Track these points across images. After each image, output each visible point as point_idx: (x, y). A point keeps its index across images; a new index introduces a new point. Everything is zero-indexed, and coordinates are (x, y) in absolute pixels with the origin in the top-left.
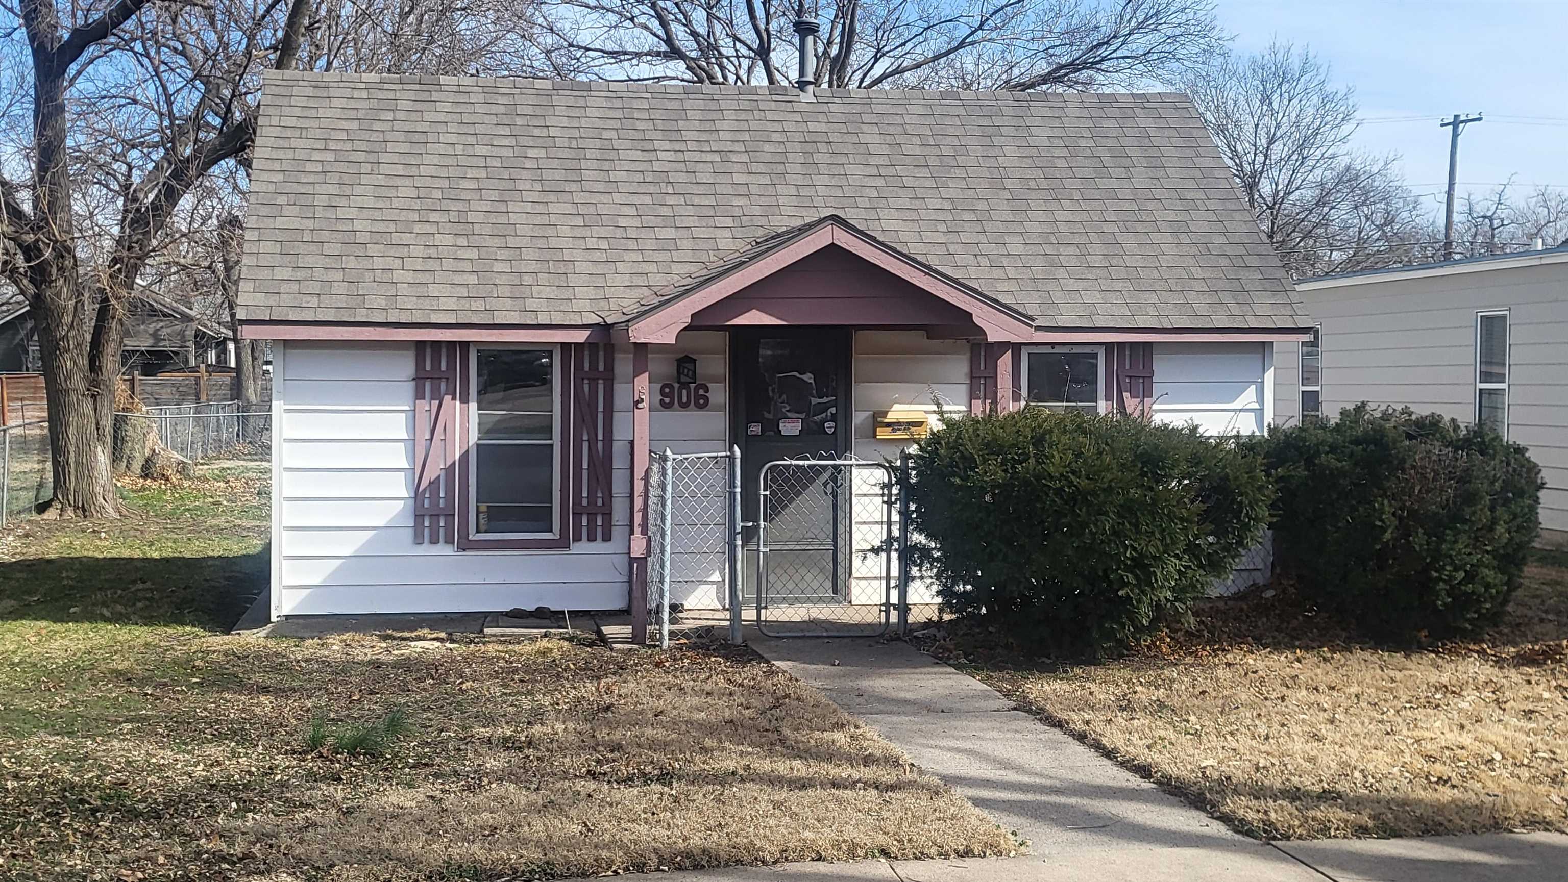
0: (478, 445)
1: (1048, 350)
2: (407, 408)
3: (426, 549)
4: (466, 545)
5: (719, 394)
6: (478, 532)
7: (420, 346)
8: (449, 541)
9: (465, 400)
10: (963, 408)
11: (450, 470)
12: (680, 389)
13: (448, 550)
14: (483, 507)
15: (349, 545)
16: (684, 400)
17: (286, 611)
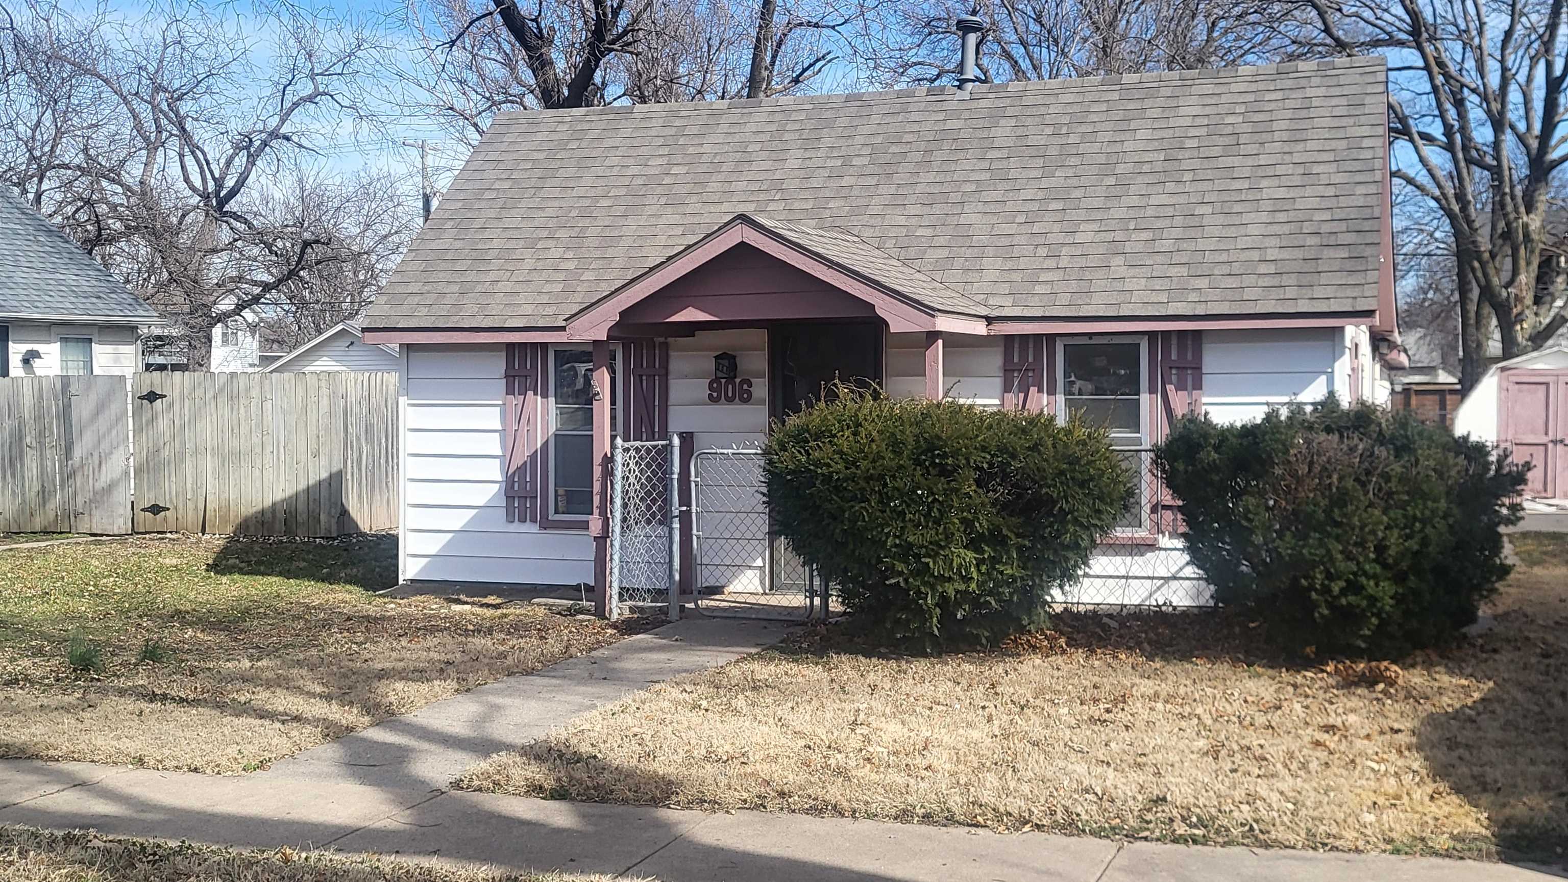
0: (556, 435)
1: (1085, 341)
2: (500, 402)
3: (516, 527)
4: (546, 524)
5: (761, 389)
6: (556, 512)
7: (510, 347)
8: (533, 520)
9: (545, 395)
10: (997, 402)
11: (533, 456)
12: (727, 384)
13: (535, 528)
14: (561, 491)
15: (458, 520)
16: (730, 394)
17: (410, 575)
